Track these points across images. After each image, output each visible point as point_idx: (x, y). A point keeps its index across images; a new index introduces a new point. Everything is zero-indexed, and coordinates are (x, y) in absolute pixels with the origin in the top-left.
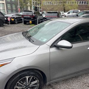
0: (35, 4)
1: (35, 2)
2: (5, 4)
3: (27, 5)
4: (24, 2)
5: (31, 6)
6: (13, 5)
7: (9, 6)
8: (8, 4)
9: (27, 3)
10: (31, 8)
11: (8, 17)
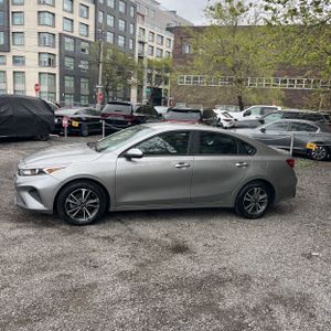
0: (153, 80)
1: (155, 72)
2: (57, 76)
3: (129, 82)
4: (119, 73)
5: (142, 87)
6: (82, 80)
7: (69, 83)
8: (67, 78)
9: (129, 76)
10: (139, 92)
11: (62, 117)
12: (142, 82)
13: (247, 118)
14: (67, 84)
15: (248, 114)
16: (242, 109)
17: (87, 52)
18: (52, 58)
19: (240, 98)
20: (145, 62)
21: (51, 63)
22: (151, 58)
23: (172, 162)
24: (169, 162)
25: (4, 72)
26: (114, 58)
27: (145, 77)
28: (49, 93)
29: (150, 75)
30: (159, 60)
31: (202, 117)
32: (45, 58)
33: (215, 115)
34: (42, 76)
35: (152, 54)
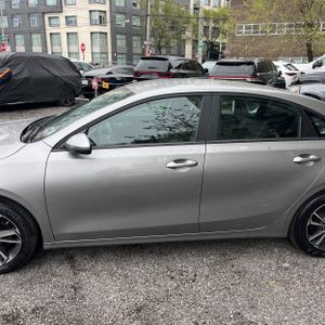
0: (210, 33)
1: (212, 25)
2: (109, 35)
3: (184, 37)
4: (172, 28)
5: (197, 42)
6: (135, 38)
7: (121, 42)
8: (118, 36)
9: (183, 32)
10: (194, 49)
12: (196, 36)
13: (318, 70)
14: (119, 43)
15: (320, 65)
16: (310, 60)
17: (138, 7)
18: (103, 15)
19: (308, 45)
20: (201, 14)
21: (102, 21)
22: (207, 8)
23: (160, 158)
24: (155, 158)
25: (58, 34)
26: (166, 11)
27: (201, 30)
28: (101, 53)
29: (206, 28)
30: (216, 10)
31: (256, 71)
32: (96, 16)
33: (276, 67)
34: (94, 36)
35: (209, 5)
